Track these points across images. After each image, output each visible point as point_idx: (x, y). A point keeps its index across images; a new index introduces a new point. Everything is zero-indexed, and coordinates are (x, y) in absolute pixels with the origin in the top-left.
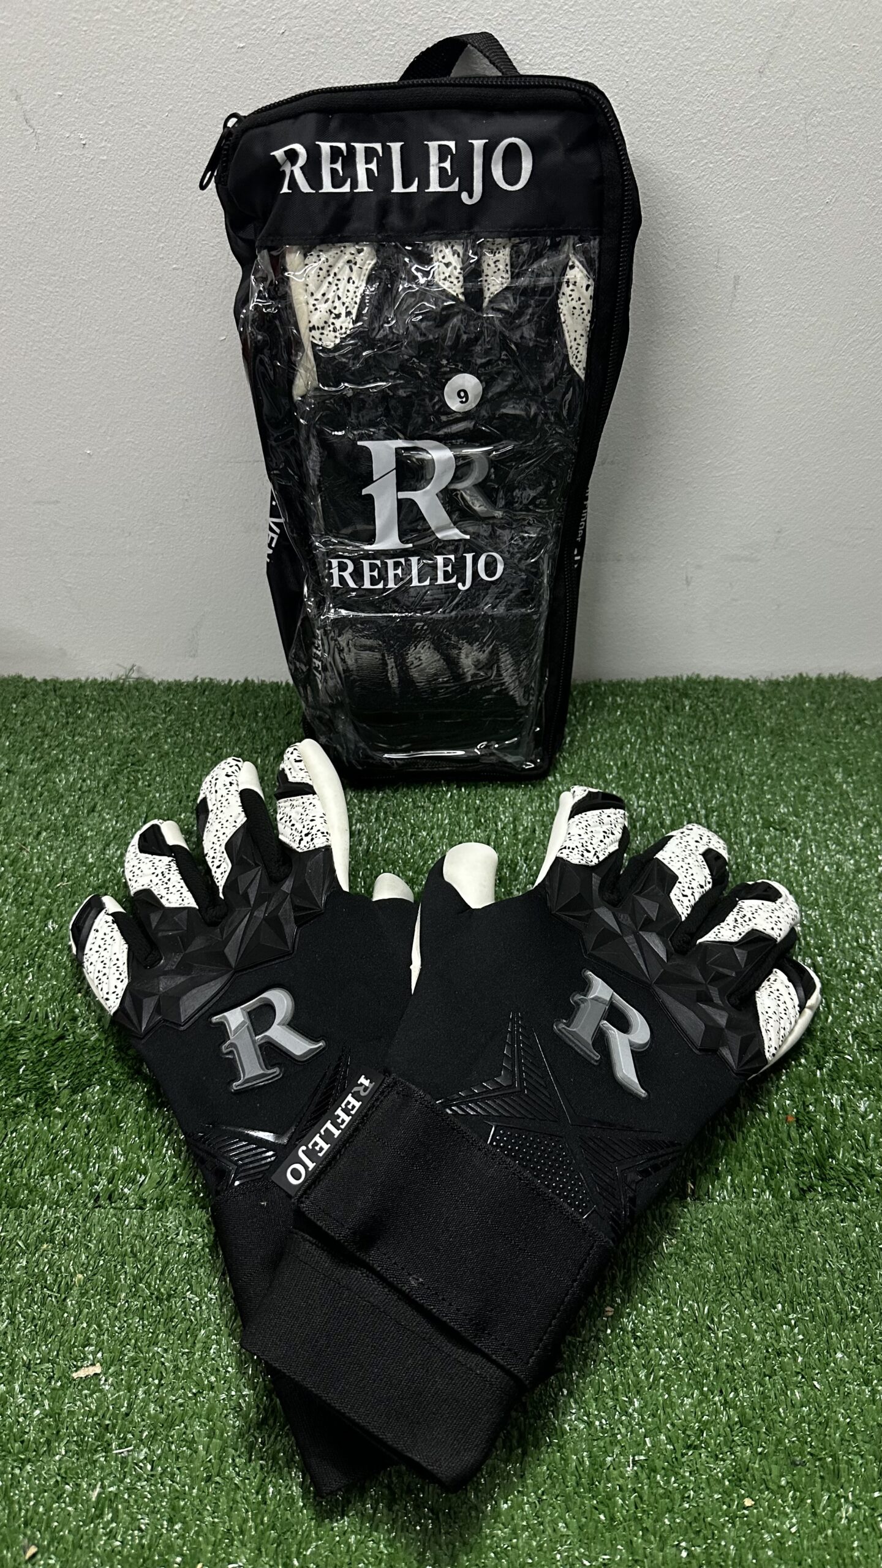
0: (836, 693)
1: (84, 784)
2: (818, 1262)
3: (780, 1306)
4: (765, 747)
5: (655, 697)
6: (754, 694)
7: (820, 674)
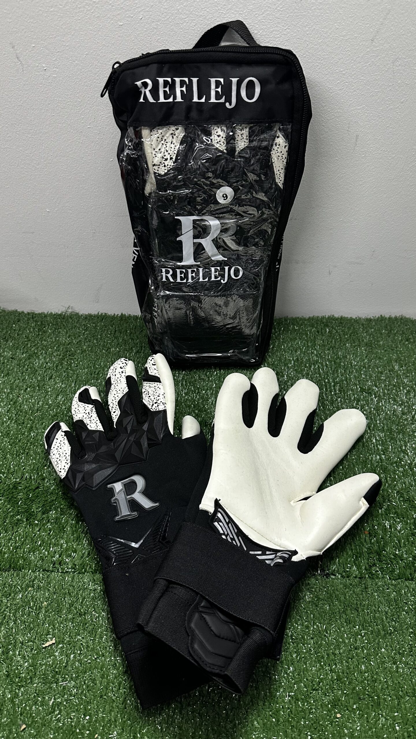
0: (397, 325)
1: (47, 365)
2: (376, 607)
3: (357, 627)
4: (363, 352)
5: (313, 326)
6: (359, 325)
7: (390, 316)
